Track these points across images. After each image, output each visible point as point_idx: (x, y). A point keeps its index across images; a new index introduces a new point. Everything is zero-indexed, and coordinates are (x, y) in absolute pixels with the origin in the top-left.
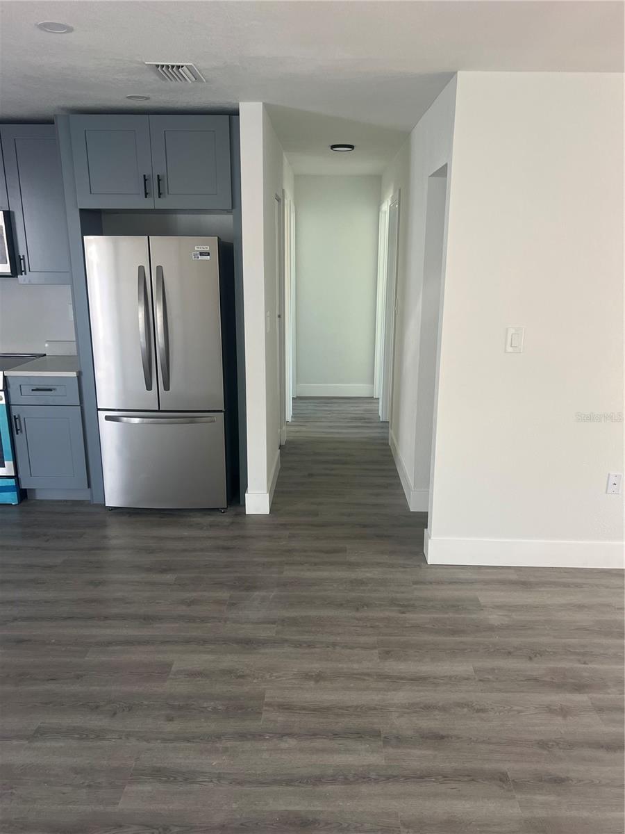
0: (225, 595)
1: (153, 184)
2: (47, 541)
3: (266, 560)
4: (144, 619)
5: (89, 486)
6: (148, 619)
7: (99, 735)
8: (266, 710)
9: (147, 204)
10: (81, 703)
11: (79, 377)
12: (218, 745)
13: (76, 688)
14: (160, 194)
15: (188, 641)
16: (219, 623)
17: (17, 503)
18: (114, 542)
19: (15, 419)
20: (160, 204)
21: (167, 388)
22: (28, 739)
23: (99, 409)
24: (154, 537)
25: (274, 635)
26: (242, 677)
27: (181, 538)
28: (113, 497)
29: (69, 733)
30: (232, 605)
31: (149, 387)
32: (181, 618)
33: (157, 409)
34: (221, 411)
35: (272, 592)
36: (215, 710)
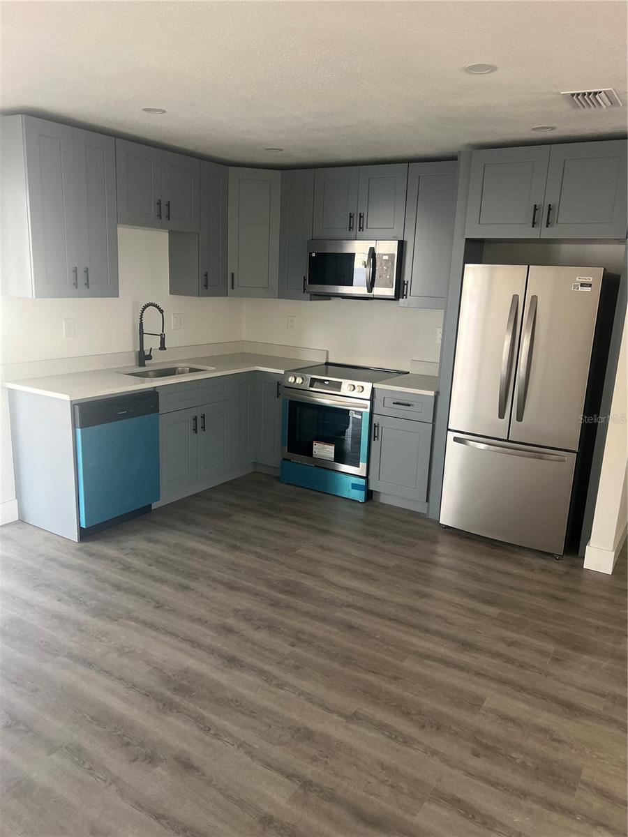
0: (550, 647)
1: (544, 214)
2: (384, 542)
3: (601, 624)
4: (463, 644)
5: (427, 500)
6: (466, 646)
7: (407, 741)
8: (579, 788)
9: (533, 233)
10: (395, 704)
11: (436, 397)
12: (522, 802)
13: (393, 688)
14: (548, 224)
15: (504, 682)
16: (539, 675)
17: (364, 501)
18: (443, 560)
19: (375, 426)
20: (547, 233)
21: (520, 418)
22: (346, 718)
23: (450, 430)
24: (481, 566)
25: (601, 709)
26: (559, 741)
27: (509, 574)
28: (447, 516)
29: (381, 727)
30: (556, 660)
31: (501, 416)
32: (498, 655)
33: (506, 438)
34: (574, 452)
35: (605, 661)
36: (523, 765)
